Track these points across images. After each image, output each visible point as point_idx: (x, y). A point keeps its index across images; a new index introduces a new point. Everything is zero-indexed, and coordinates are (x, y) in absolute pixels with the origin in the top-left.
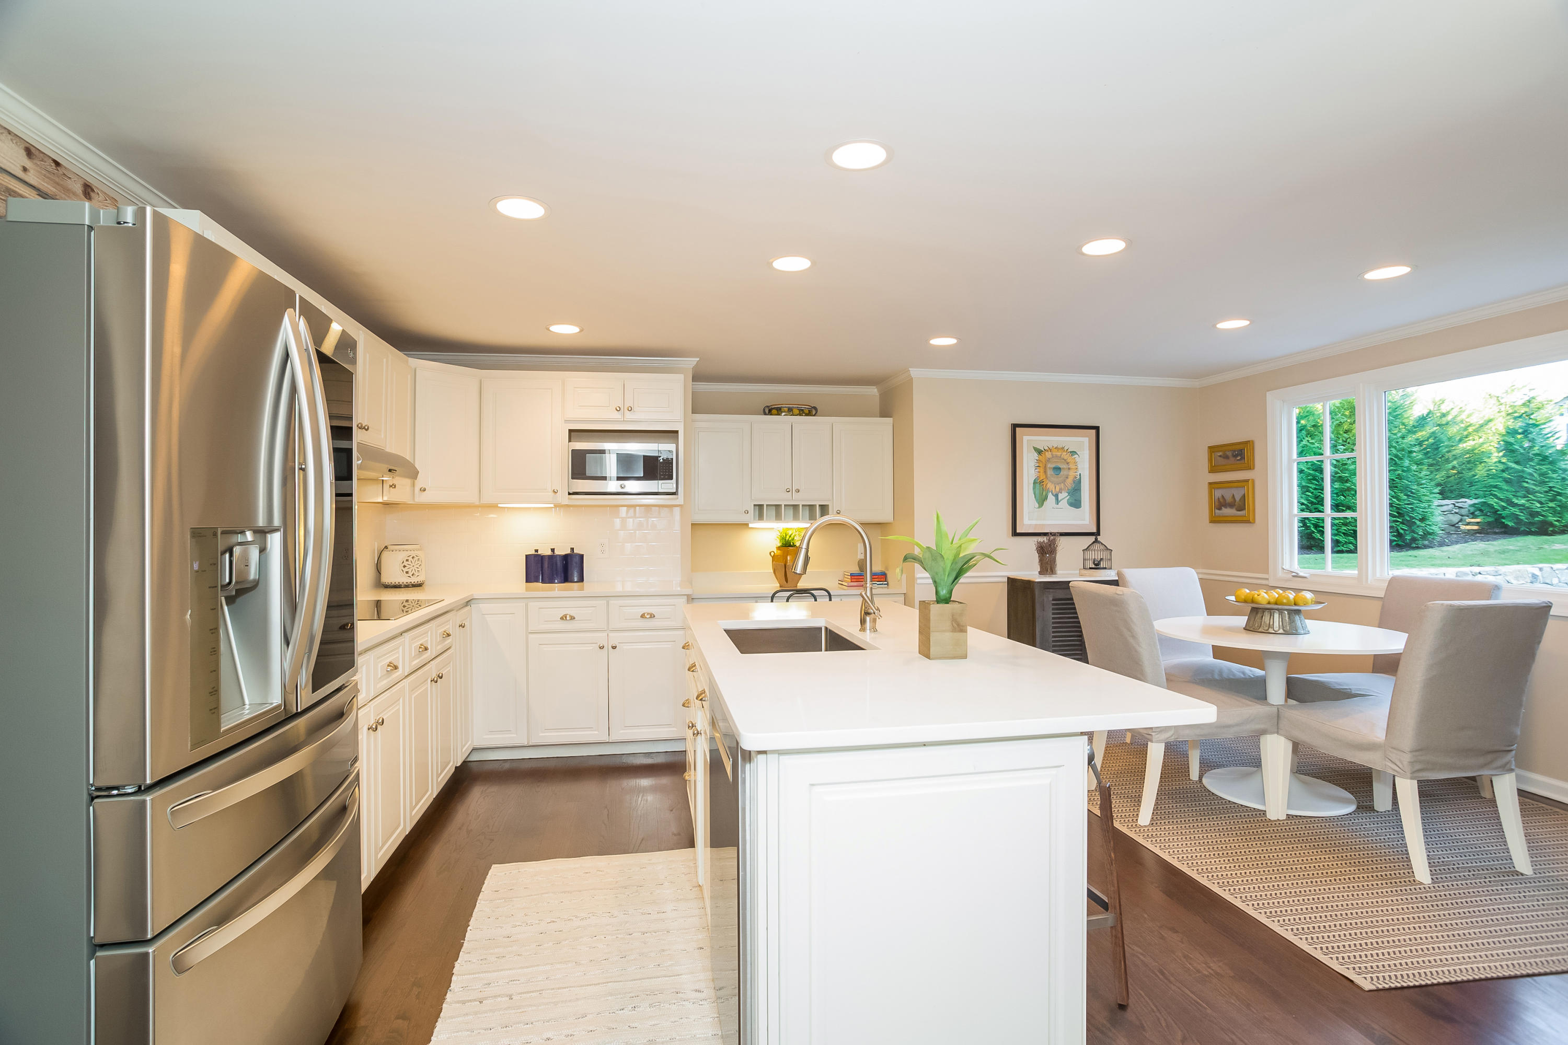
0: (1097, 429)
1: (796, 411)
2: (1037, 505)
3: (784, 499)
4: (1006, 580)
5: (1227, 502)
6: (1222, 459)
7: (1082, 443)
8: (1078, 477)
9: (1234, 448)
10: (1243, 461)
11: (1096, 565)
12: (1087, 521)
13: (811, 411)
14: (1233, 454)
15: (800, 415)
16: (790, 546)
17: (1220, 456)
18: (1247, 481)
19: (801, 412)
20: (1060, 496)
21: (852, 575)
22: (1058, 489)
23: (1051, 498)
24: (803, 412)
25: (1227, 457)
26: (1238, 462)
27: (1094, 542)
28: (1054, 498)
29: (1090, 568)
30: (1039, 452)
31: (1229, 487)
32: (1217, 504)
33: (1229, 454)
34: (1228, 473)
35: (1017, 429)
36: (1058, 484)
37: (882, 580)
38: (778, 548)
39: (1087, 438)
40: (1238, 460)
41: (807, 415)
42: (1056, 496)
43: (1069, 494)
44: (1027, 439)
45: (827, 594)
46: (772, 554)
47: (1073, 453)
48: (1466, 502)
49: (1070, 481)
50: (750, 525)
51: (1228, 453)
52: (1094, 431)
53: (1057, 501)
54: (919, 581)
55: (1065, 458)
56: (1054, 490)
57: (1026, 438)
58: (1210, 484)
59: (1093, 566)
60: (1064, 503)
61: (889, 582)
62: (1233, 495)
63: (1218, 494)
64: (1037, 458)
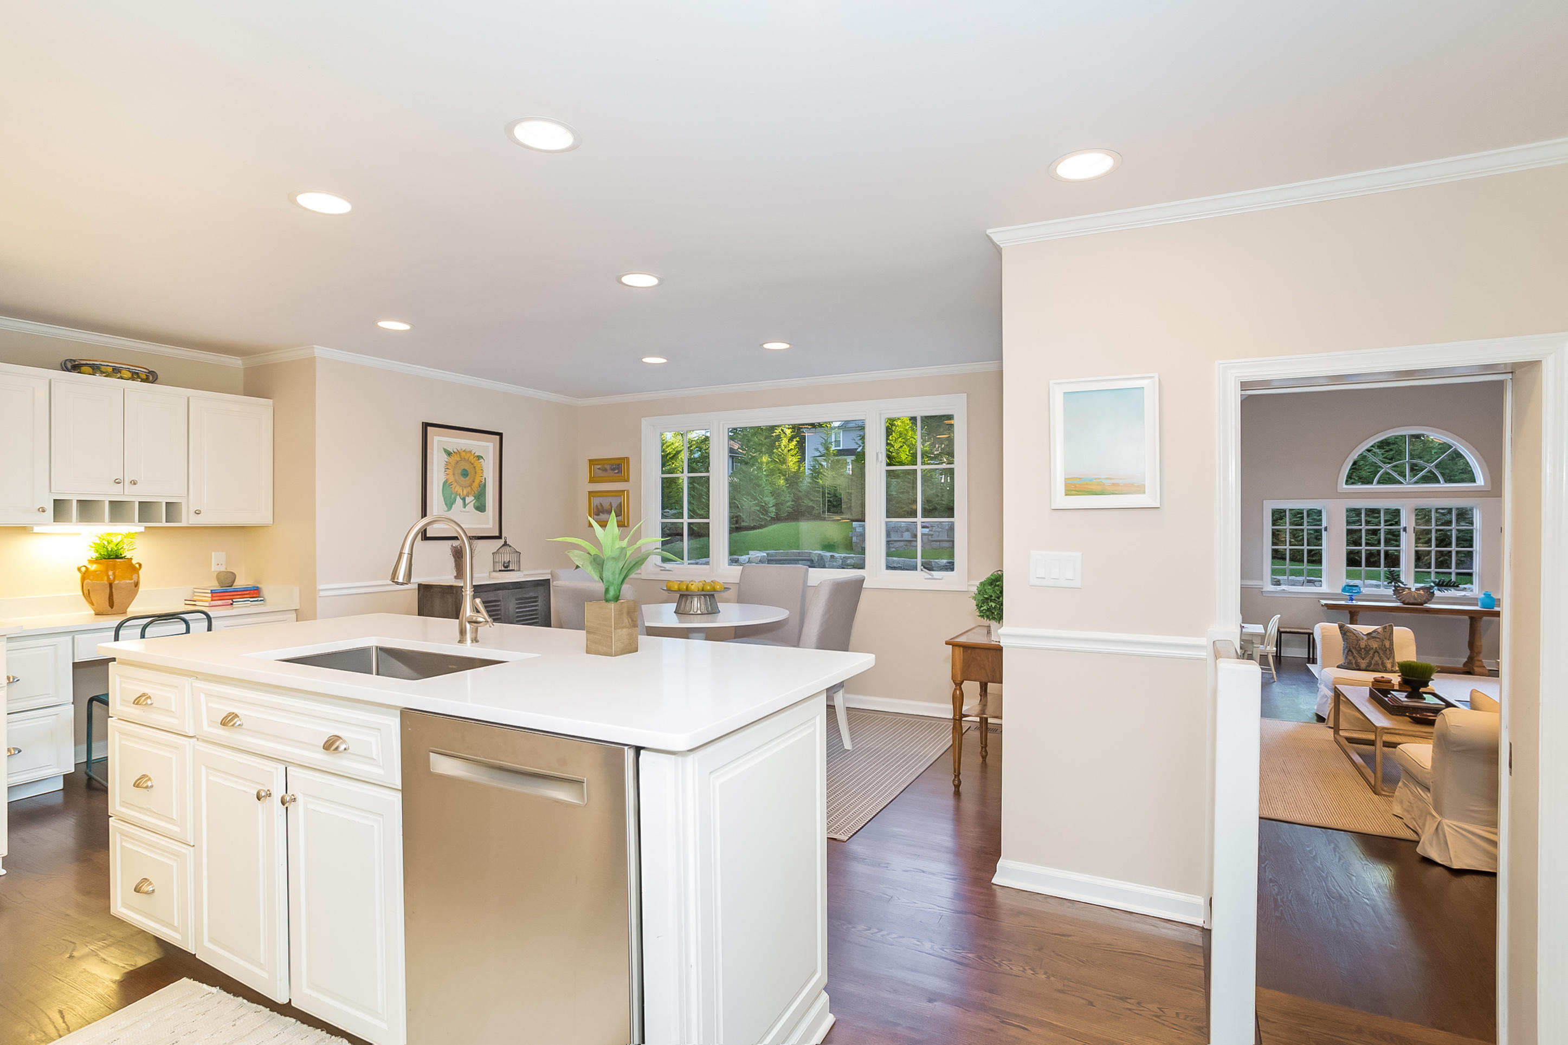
0: (500, 435)
1: (126, 374)
2: (446, 509)
3: (106, 493)
4: (416, 586)
5: (605, 508)
6: (600, 471)
7: (487, 447)
8: (484, 481)
9: (613, 462)
10: (620, 474)
11: (505, 567)
12: (490, 525)
13: (151, 377)
14: (611, 468)
15: (132, 379)
16: (117, 557)
17: (599, 469)
18: (623, 491)
19: (135, 376)
20: (468, 500)
21: (212, 592)
22: (465, 493)
23: (459, 501)
24: (139, 377)
25: (605, 470)
26: (615, 475)
27: (503, 545)
28: (462, 501)
29: (500, 571)
30: (449, 454)
31: (606, 496)
32: (595, 510)
33: (608, 467)
34: (603, 483)
35: (429, 428)
36: (465, 487)
37: (255, 596)
38: (96, 561)
39: (492, 444)
40: (616, 473)
41: (143, 380)
42: (464, 499)
43: (475, 497)
44: (438, 440)
45: (205, 617)
46: (83, 569)
47: (479, 457)
48: (669, 512)
49: (476, 484)
50: (36, 529)
51: (606, 466)
52: (498, 437)
53: (465, 505)
54: (322, 594)
55: (472, 462)
56: (461, 494)
57: (436, 439)
58: (589, 492)
59: (503, 569)
60: (471, 507)
61: (266, 598)
62: (611, 503)
63: (596, 501)
64: (447, 460)
